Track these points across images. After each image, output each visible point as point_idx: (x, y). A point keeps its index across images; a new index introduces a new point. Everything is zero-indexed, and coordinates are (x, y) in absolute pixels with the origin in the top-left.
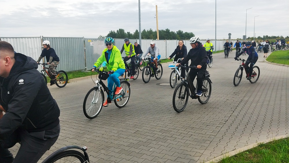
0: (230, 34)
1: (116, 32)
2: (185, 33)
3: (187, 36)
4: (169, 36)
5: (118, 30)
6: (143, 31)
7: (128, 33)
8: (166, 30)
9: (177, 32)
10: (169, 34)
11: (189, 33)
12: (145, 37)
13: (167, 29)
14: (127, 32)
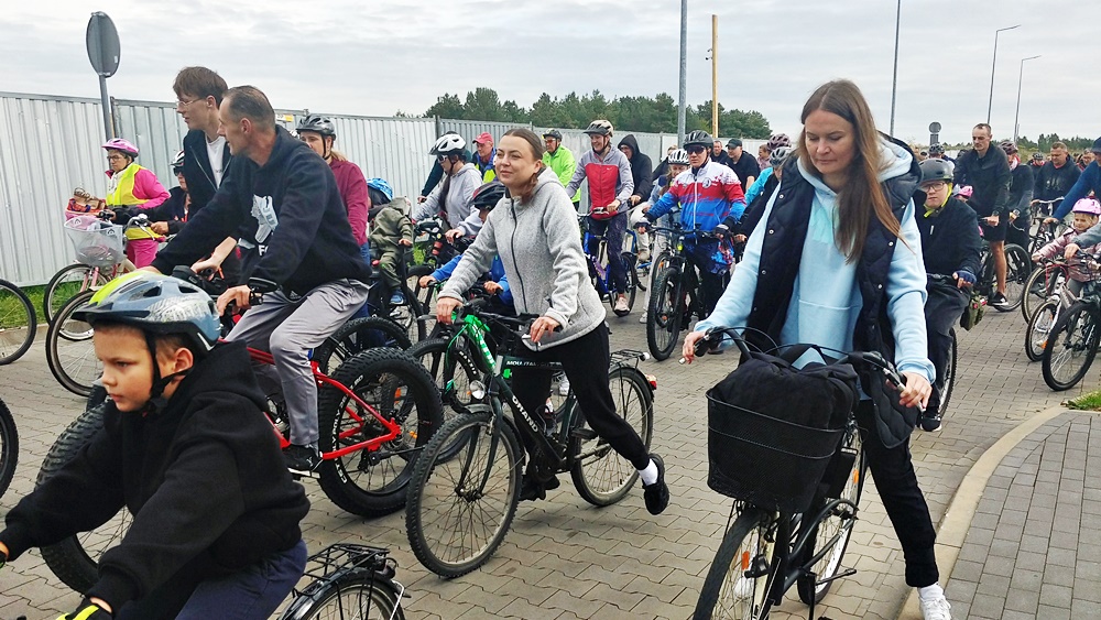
0: (935, 127)
1: (463, 101)
2: (732, 112)
3: (737, 127)
4: (670, 123)
5: (474, 93)
6: (564, 98)
7: (510, 105)
8: (657, 98)
9: (700, 107)
10: (670, 117)
11: (746, 112)
12: (575, 125)
13: (664, 94)
14: (506, 103)
